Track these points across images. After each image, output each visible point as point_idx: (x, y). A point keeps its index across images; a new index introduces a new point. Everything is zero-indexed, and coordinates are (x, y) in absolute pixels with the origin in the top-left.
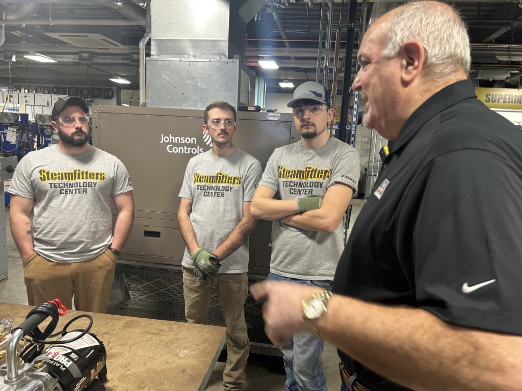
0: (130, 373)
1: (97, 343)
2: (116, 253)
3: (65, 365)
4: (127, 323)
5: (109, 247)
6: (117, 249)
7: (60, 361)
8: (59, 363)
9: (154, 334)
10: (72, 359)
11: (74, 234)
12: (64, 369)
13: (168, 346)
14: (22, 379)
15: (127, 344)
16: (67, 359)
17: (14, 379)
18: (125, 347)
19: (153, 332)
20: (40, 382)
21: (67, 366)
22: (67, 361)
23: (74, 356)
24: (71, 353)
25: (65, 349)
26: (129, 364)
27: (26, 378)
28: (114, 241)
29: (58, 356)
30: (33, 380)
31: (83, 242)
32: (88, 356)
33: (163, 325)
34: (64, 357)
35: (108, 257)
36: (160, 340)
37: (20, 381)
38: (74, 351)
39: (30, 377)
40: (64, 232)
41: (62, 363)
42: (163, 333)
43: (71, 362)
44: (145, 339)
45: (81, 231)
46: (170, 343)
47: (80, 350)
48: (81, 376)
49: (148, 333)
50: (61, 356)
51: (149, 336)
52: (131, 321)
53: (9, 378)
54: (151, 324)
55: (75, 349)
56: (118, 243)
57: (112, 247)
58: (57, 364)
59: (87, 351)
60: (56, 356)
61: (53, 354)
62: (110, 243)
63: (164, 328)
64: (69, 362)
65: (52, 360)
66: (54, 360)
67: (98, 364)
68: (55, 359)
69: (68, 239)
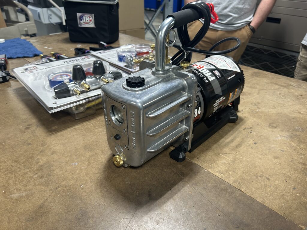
0: (260, 111)
1: (239, 71)
2: (253, 30)
3: (208, 78)
4: (255, 73)
5: (249, 23)
6: (254, 27)
7: (204, 73)
8: (203, 75)
9: (282, 86)
10: (215, 76)
11: (225, 8)
12: (207, 81)
13: (298, 99)
14: (168, 74)
15: (255, 88)
16: (210, 73)
17: (161, 72)
18: (254, 90)
19: (281, 84)
20: (185, 82)
21: (210, 80)
22: (210, 75)
23: (216, 73)
24: (215, 70)
25: (210, 65)
26: (259, 103)
27: (172, 75)
28: (254, 20)
29: (202, 69)
30: (178, 78)
31: (231, 16)
32: (229, 78)
33: (291, 81)
34: (208, 71)
35: (245, 32)
36: (289, 92)
37: (165, 75)
38: (217, 69)
39: (176, 75)
40: (219, 6)
41: (206, 75)
42: (291, 87)
43: (214, 78)
44: (273, 88)
45: (231, 7)
46: (300, 96)
47: (223, 70)
48: (221, 94)
49: (276, 84)
50: (205, 70)
51: (277, 87)
52: (259, 73)
53: (156, 70)
54: (278, 78)
55: (219, 68)
56: (257, 22)
57: (251, 24)
58: (201, 75)
59: (229, 73)
60: (201, 68)
61: (198, 66)
62: (251, 20)
63: (292, 83)
64: (212, 77)
65: (197, 70)
66: (198, 71)
67: (236, 90)
68: (200, 70)
69: (220, 12)
